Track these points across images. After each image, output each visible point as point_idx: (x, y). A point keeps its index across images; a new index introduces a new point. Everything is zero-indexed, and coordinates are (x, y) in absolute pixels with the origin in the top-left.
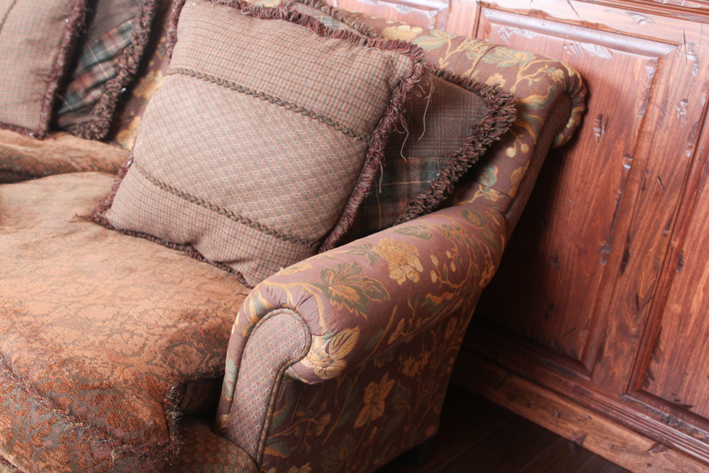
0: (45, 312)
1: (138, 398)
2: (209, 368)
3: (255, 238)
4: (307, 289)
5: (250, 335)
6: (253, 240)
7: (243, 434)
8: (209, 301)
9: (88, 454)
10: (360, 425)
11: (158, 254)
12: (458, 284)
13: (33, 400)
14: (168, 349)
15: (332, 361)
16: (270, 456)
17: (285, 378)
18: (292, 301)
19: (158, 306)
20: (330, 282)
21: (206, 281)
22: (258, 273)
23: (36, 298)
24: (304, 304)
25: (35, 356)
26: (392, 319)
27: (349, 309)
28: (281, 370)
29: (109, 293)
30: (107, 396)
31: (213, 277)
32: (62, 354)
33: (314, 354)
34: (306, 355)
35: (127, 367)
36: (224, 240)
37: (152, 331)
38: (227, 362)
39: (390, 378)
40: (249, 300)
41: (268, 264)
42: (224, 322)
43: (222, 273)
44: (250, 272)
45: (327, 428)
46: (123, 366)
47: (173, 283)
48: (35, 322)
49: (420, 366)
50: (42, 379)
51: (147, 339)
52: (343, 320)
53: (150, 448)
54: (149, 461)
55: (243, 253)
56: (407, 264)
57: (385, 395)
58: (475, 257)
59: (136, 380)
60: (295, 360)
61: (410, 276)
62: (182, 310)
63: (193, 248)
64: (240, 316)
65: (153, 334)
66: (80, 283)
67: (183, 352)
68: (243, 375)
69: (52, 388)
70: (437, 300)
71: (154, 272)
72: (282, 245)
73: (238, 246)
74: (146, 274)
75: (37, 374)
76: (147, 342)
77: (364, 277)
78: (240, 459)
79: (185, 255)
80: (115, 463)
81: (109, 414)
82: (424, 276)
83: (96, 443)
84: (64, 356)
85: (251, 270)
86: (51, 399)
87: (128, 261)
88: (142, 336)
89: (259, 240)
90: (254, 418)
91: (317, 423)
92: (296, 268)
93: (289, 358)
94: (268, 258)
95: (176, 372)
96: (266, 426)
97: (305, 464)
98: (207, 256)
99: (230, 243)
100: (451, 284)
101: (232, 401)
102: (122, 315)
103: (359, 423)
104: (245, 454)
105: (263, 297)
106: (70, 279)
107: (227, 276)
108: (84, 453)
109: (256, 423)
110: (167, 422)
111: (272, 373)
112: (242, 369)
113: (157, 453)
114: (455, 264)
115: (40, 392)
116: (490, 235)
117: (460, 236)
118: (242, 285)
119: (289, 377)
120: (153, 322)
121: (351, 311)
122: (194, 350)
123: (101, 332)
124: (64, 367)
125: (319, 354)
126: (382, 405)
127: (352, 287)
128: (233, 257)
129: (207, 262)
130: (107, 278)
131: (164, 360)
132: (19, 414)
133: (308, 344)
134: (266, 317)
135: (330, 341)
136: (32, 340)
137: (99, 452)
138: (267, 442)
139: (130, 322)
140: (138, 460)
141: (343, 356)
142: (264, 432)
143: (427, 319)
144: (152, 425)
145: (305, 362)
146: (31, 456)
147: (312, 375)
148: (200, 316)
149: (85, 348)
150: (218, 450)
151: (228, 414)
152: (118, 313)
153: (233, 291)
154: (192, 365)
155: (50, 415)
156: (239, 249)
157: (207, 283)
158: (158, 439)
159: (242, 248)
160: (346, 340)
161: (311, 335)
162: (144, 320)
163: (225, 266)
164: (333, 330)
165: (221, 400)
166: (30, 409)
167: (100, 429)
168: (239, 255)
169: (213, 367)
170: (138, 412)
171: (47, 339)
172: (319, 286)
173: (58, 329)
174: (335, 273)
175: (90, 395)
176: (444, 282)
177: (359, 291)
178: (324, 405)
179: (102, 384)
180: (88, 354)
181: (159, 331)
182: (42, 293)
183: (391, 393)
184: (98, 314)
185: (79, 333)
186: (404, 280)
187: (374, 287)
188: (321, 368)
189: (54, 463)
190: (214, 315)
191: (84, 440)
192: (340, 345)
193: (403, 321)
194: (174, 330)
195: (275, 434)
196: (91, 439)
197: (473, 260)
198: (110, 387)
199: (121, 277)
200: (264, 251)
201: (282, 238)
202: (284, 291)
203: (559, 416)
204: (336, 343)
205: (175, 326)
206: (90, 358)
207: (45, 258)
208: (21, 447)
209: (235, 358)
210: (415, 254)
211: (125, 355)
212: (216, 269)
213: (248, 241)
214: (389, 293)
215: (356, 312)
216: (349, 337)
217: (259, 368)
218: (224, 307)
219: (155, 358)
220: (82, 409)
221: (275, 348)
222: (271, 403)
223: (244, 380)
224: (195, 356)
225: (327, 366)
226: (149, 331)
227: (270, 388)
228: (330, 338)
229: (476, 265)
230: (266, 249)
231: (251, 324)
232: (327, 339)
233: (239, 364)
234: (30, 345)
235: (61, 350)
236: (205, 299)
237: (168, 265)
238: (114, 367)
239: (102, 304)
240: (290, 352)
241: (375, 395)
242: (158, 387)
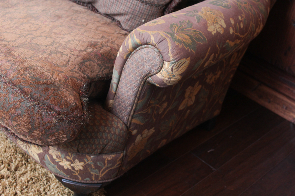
0: (14, 39)
1: (67, 90)
2: (103, 75)
3: (129, 2)
4: (163, 35)
5: (128, 58)
6: (128, 3)
7: (121, 111)
8: (103, 37)
9: (40, 119)
10: (182, 109)
11: (73, 8)
12: (243, 35)
13: (10, 88)
14: (82, 63)
15: (174, 76)
16: (134, 123)
17: (146, 83)
18: (153, 41)
19: (75, 39)
20: (176, 32)
21: (100, 25)
22: (130, 22)
23: (8, 31)
24: (160, 43)
25: (10, 65)
26: (207, 54)
27: (185, 47)
28: (145, 79)
29: (48, 30)
30: (50, 89)
31: (104, 23)
32: (25, 64)
33: (164, 71)
34: (159, 71)
35: (60, 73)
36: (111, 2)
37: (73, 53)
38: (113, 72)
39: (199, 84)
40: (128, 39)
41: (136, 17)
42: (111, 49)
43: (109, 20)
44: (125, 21)
45: (165, 110)
46: (58, 72)
47: (82, 25)
48: (8, 45)
49: (215, 78)
50: (14, 78)
51: (70, 57)
52: (182, 54)
53: (73, 117)
54: (73, 125)
55: (122, 10)
56: (217, 23)
57: (195, 93)
58: (254, 20)
59: (65, 80)
60: (153, 74)
61: (219, 30)
62: (89, 42)
63: (92, 5)
64: (123, 48)
65: (73, 55)
66: (31, 23)
67: (90, 65)
68: (123, 80)
69: (20, 83)
70: (232, 44)
71: (72, 19)
72: (145, 7)
73: (120, 6)
74: (67, 19)
75: (12, 75)
76: (70, 59)
77: (194, 29)
78: (119, 124)
79: (87, 9)
80: (55, 124)
81: (52, 98)
82: (226, 30)
83: (45, 114)
84: (26, 65)
85: (126, 20)
86: (20, 89)
87: (57, 11)
88: (67, 55)
89: (132, 3)
90: (127, 103)
91: (160, 107)
92: (156, 22)
93: (149, 72)
94: (136, 14)
95: (86, 76)
96: (134, 108)
97: (152, 128)
98: (101, 10)
99: (115, 4)
100: (239, 35)
101: (115, 93)
102: (56, 43)
103: (181, 108)
104: (122, 122)
105: (137, 38)
106: (25, 20)
107: (112, 22)
108: (38, 118)
109: (128, 106)
110: (82, 104)
111: (139, 80)
112: (122, 77)
113: (77, 120)
114: (243, 24)
115: (14, 85)
116: (262, 7)
117: (246, 8)
118: (120, 28)
119: (148, 83)
120: (73, 48)
121: (187, 49)
122: (96, 64)
123: (45, 52)
124: (26, 72)
125: (167, 71)
126: (193, 98)
127: (187, 35)
128: (116, 12)
129: (100, 13)
130: (46, 21)
131: (80, 69)
132: (3, 96)
133: (161, 66)
134: (138, 49)
135: (174, 65)
136: (8, 55)
137: (47, 118)
138: (134, 116)
139: (60, 47)
140: (67, 123)
141: (180, 73)
142: (132, 111)
143: (225, 54)
144: (74, 105)
145: (159, 75)
146: (9, 118)
147: (162, 82)
148: (98, 45)
149: (37, 61)
150: (107, 119)
151: (113, 100)
152: (54, 42)
153: (116, 32)
154: (95, 73)
155: (20, 98)
156: (120, 8)
157: (101, 26)
158: (78, 113)
159: (121, 7)
160: (183, 64)
161: (163, 61)
162: (68, 46)
163: (110, 17)
164: (176, 59)
165: (109, 93)
166: (8, 93)
167: (47, 106)
168: (120, 12)
169: (105, 74)
170: (67, 98)
171: (16, 55)
172: (169, 34)
173: (22, 50)
174: (178, 26)
175: (41, 88)
176: (236, 34)
177: (191, 37)
178: (165, 98)
179: (48, 82)
180: (39, 64)
181: (76, 53)
182: (11, 28)
183: (199, 92)
184: (43, 42)
185: (33, 52)
186: (215, 32)
187: (199, 35)
188: (167, 79)
189: (22, 123)
190: (106, 45)
191: (39, 112)
192: (179, 67)
193: (213, 55)
194: (85, 53)
195: (138, 112)
196: (42, 111)
197: (252, 22)
198: (52, 84)
199: (53, 21)
200: (134, 10)
201: (145, 3)
202: (149, 35)
203: (286, 108)
204: (177, 66)
205: (85, 51)
206: (40, 67)
207: (10, 7)
208: (3, 113)
209: (119, 70)
210: (222, 17)
211: (59, 66)
212: (105, 18)
213: (125, 4)
214: (207, 39)
215: (189, 49)
216: (184, 63)
217: (132, 76)
218: (111, 40)
219: (75, 68)
220: (37, 95)
221: (142, 67)
222: (138, 96)
223: (123, 82)
224: (96, 68)
225: (171, 78)
226: (71, 53)
227: (138, 88)
228: (174, 63)
229: (254, 25)
230: (136, 9)
231: (129, 52)
232: (172, 63)
233: (120, 74)
234: (7, 58)
235: (24, 62)
236: (101, 35)
237: (79, 15)
238: (53, 72)
239: (45, 36)
240: (150, 69)
241: (191, 93)
242: (77, 84)
